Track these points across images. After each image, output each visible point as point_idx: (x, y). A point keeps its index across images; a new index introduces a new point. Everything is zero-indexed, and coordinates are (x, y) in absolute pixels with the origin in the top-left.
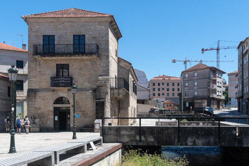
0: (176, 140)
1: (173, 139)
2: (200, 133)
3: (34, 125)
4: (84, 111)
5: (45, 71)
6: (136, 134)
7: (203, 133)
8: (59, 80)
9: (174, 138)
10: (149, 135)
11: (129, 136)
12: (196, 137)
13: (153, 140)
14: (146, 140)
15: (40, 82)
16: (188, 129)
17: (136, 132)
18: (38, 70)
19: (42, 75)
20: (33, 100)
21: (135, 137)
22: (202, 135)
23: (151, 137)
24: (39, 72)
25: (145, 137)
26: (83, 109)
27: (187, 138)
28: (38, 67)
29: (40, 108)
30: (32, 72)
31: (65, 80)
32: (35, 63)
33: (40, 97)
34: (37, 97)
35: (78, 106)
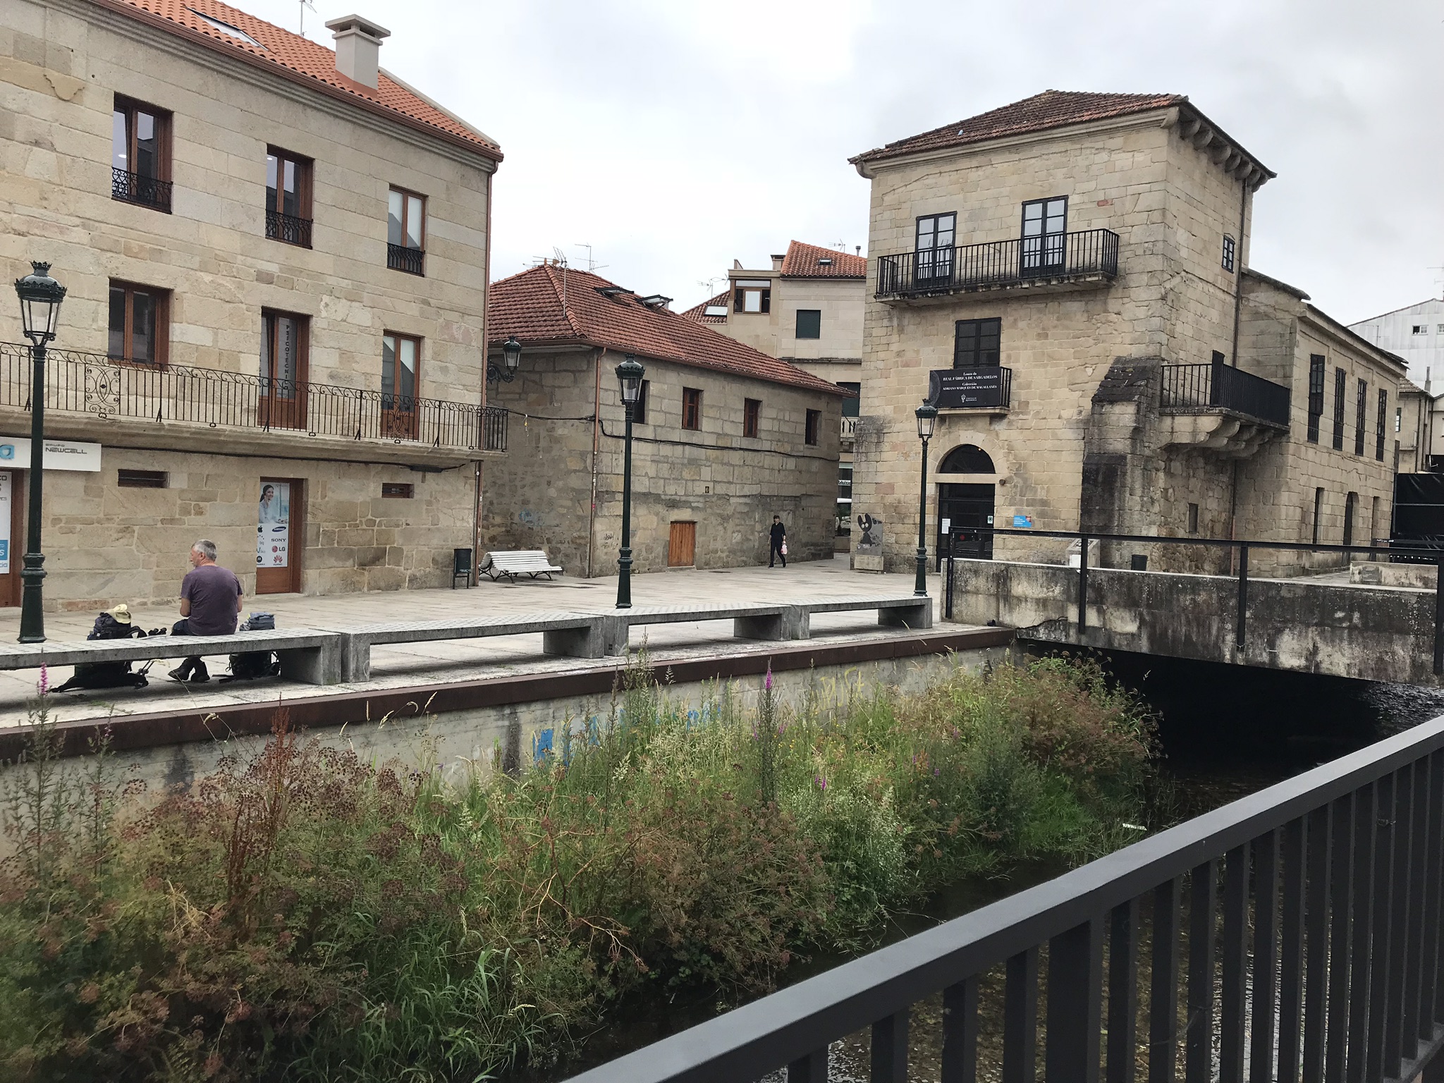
0: (1230, 638)
1: (1214, 631)
2: (1340, 615)
3: (866, 546)
4: (1044, 503)
5: (917, 352)
6: (1068, 599)
7: (1356, 615)
8: (960, 383)
9: (1220, 629)
10: (1117, 605)
11: (1042, 603)
12: (1322, 634)
13: (1132, 627)
14: (1104, 624)
15: (901, 391)
16: (1284, 593)
17: (1066, 592)
18: (895, 347)
19: (907, 365)
20: (872, 456)
21: (1063, 609)
22: (1352, 628)
23: (1127, 615)
24: (899, 354)
25: (1101, 612)
26: (1041, 494)
27: (1280, 631)
28: (895, 337)
29: (891, 487)
30: (874, 357)
31: (979, 382)
32: (886, 322)
33: (894, 447)
34: (886, 446)
35: (1025, 480)
